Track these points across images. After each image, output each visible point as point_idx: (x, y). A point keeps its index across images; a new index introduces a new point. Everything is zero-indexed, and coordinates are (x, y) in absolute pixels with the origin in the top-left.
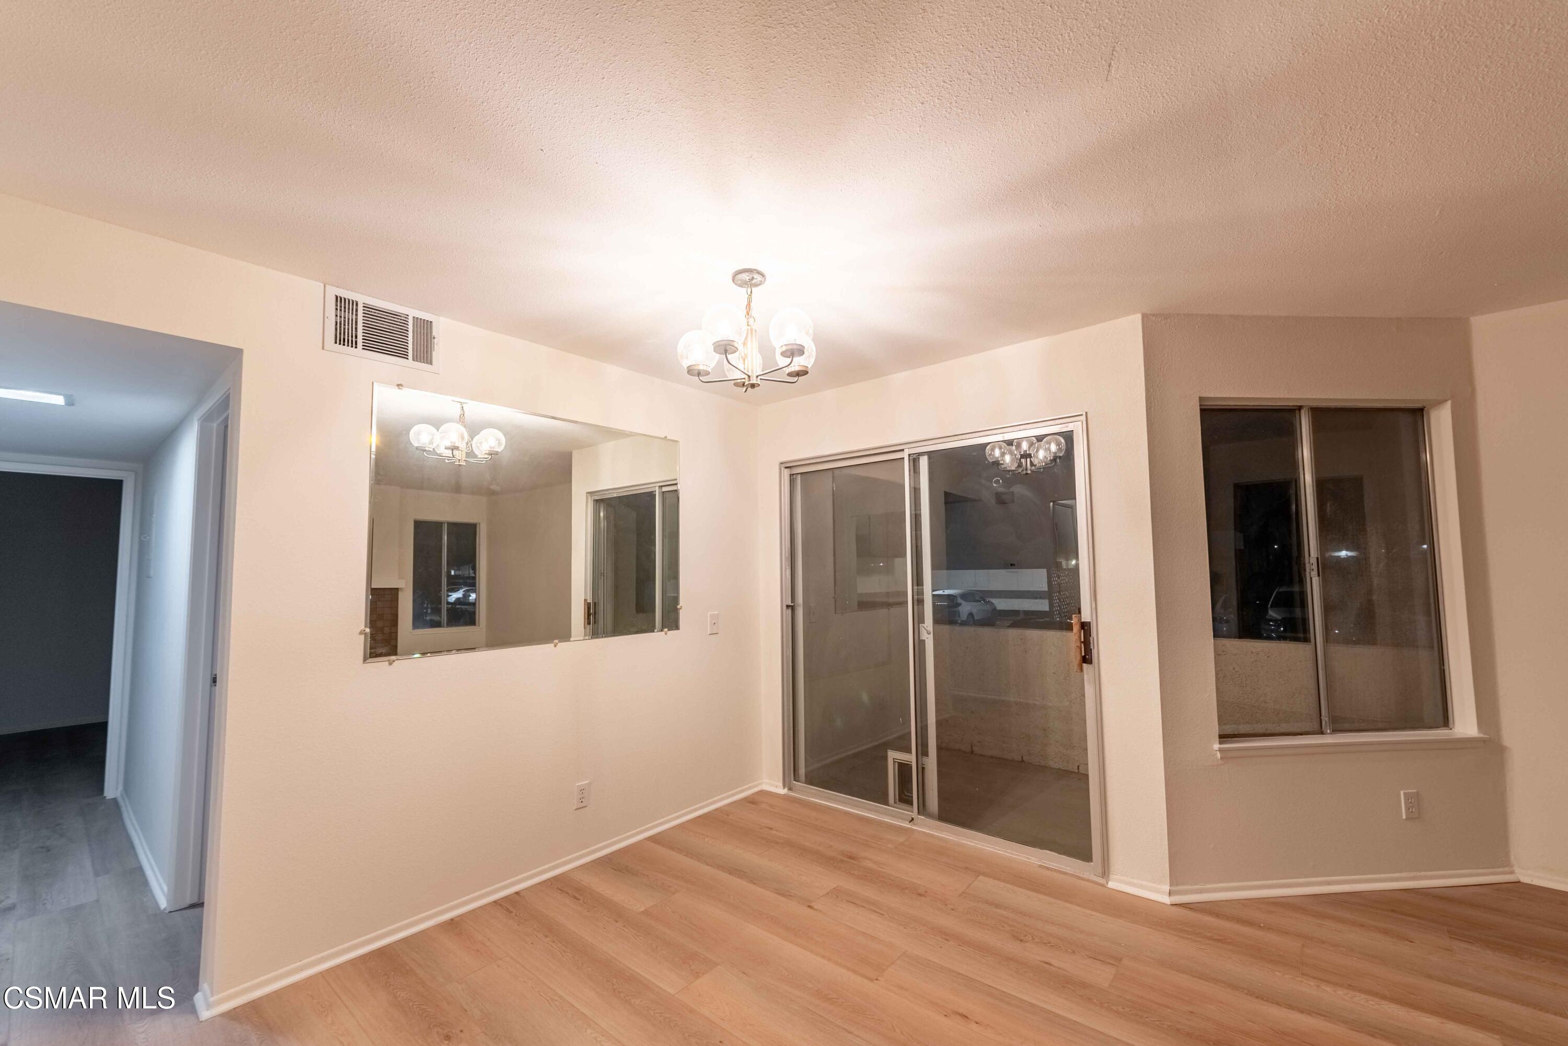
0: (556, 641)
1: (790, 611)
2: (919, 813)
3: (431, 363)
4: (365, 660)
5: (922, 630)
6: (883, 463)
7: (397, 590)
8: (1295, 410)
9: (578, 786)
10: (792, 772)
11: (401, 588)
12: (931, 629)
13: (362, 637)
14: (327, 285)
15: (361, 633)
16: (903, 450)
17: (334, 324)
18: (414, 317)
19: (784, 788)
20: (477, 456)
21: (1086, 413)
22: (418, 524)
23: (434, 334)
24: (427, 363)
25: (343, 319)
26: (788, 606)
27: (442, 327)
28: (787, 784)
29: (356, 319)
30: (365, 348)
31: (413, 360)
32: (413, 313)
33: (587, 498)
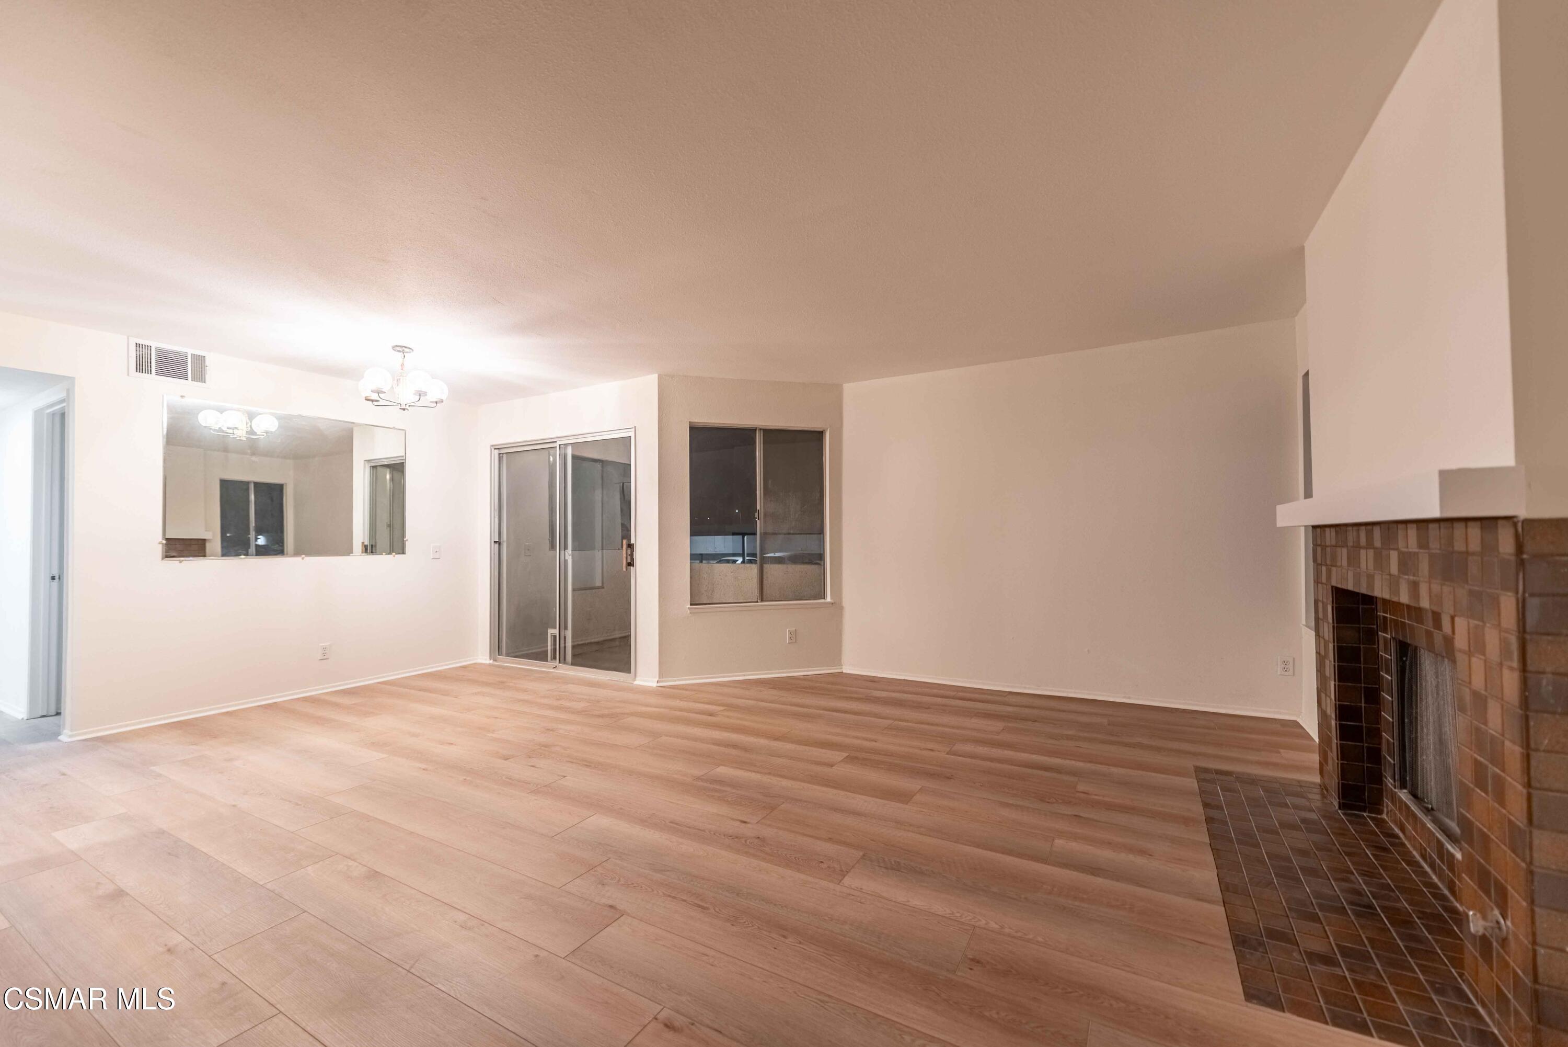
0: (303, 556)
1: (497, 545)
2: (560, 662)
3: (205, 382)
4: (163, 559)
5: (566, 553)
6: (537, 451)
7: (204, 541)
8: (754, 430)
9: (321, 646)
10: (497, 649)
11: (208, 540)
12: (570, 552)
13: (161, 545)
14: (129, 338)
15: (159, 543)
16: (556, 442)
17: (135, 357)
18: (192, 354)
19: (490, 659)
20: (256, 433)
21: (635, 427)
22: (224, 484)
23: (207, 363)
24: (202, 382)
25: (141, 352)
26: (495, 542)
27: (212, 360)
28: (492, 656)
29: (151, 354)
30: (158, 374)
31: (192, 380)
32: (190, 351)
33: (365, 464)
